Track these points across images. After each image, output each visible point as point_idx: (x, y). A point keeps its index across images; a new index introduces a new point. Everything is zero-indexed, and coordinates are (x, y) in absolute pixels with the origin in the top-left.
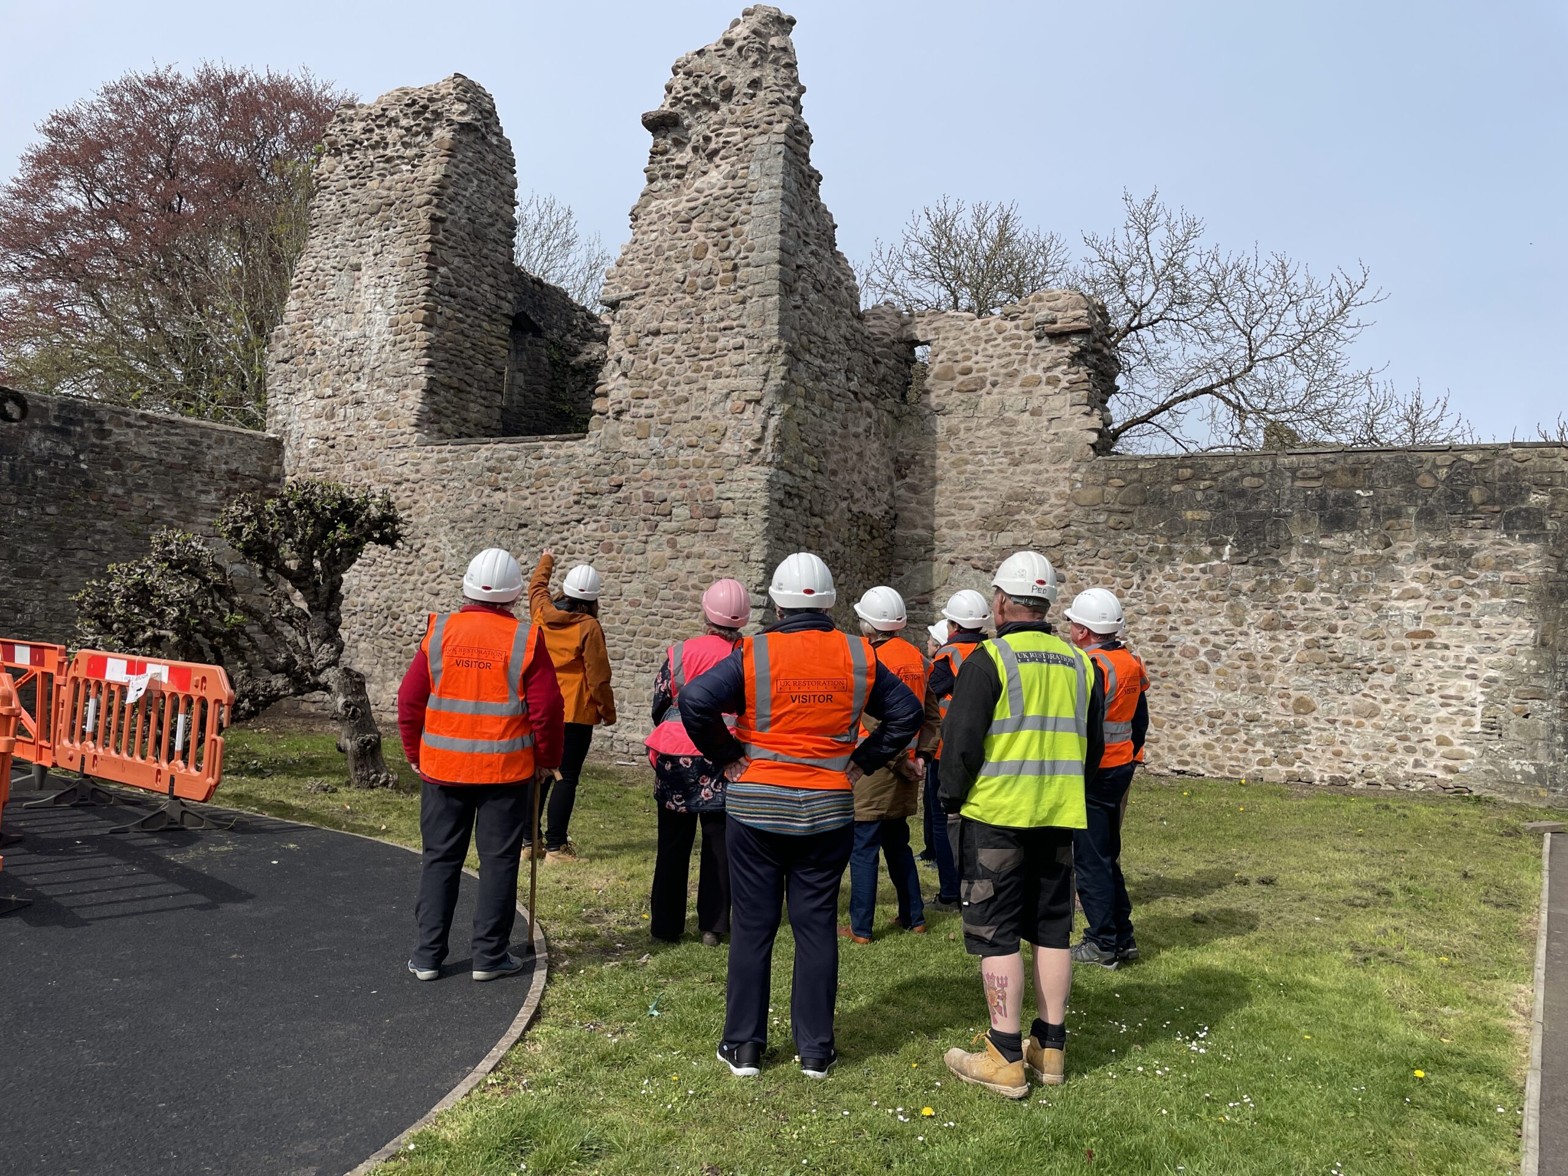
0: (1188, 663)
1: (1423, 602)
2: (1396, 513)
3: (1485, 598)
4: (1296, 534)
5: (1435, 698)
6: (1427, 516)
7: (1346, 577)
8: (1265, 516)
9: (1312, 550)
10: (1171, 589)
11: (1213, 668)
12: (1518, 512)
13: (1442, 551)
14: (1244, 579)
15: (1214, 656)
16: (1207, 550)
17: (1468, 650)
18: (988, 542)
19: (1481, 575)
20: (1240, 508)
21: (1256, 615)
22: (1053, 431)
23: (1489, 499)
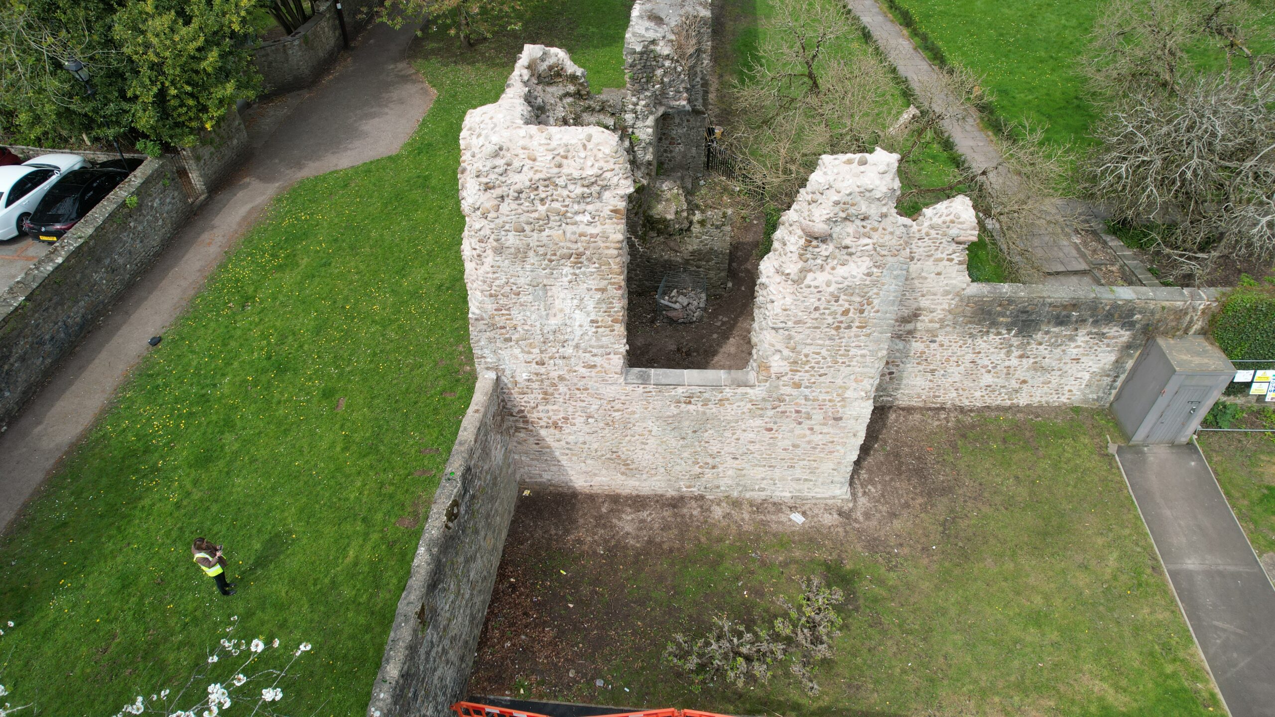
0: (983, 370)
1: (1081, 349)
2: (1084, 321)
3: (1104, 348)
4: (1043, 327)
5: (1073, 378)
6: (1095, 322)
7: (1056, 341)
8: (1033, 321)
9: (1047, 333)
10: (984, 345)
11: (993, 371)
12: (1128, 322)
13: (1096, 333)
14: (1015, 342)
15: (995, 367)
16: (1004, 332)
17: (1090, 364)
18: (902, 328)
19: (1105, 341)
20: (1024, 317)
21: (1016, 353)
22: (945, 282)
23: (1120, 316)
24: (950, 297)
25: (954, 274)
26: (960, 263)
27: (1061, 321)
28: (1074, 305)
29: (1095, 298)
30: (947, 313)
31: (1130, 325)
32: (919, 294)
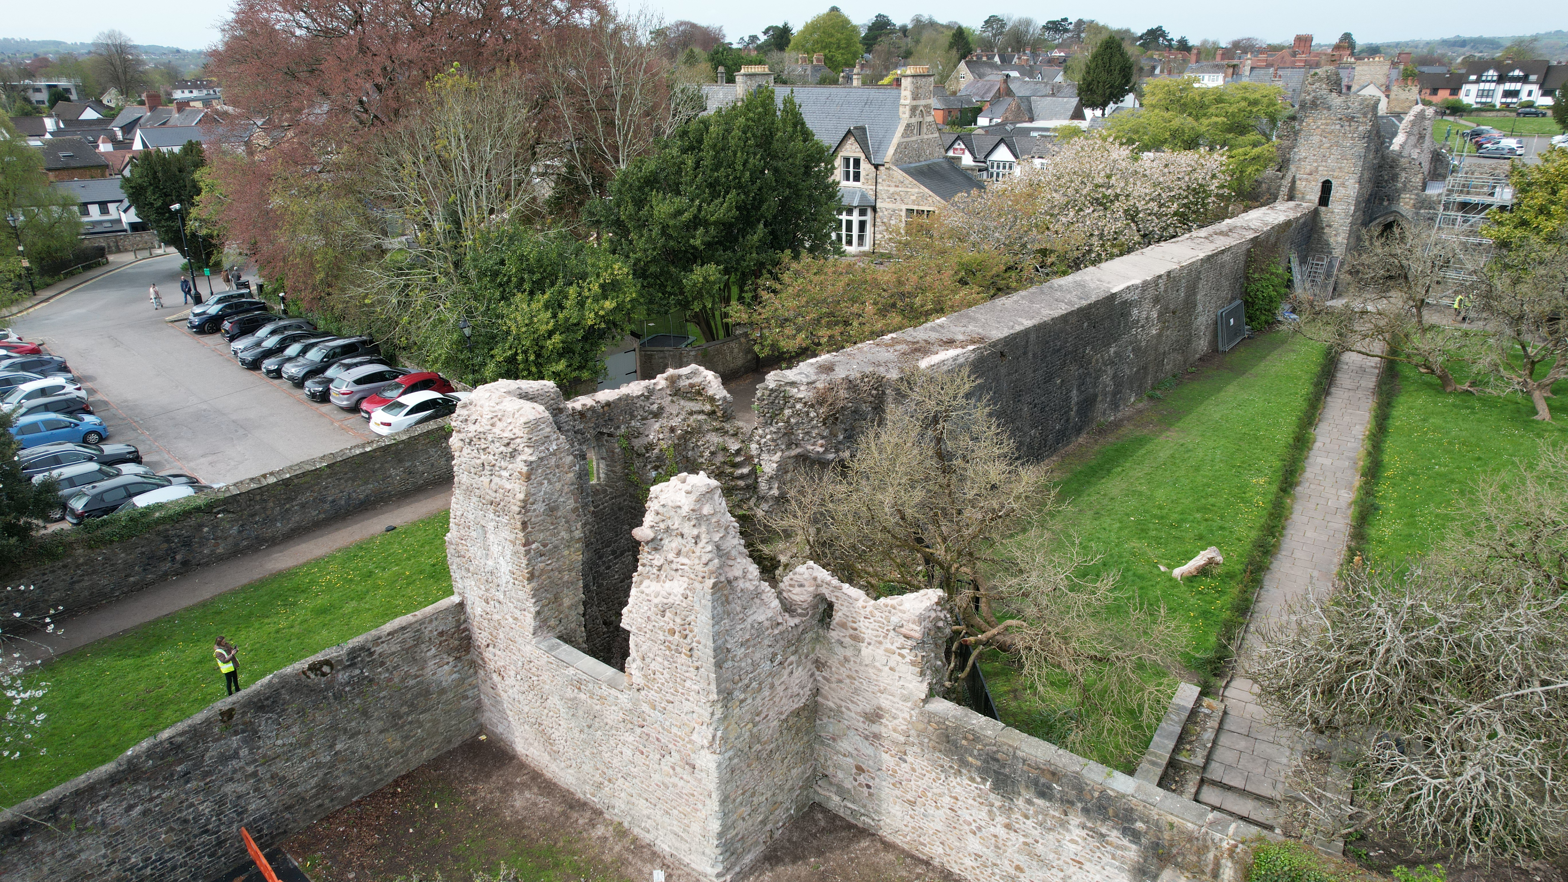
0: (966, 827)
1: (1080, 848)
2: (1071, 803)
3: (1109, 859)
4: (1023, 791)
6: (1086, 811)
7: (1045, 821)
8: (1007, 776)
9: (1030, 802)
10: (958, 789)
11: (978, 834)
12: (1129, 829)
13: (1091, 829)
14: (996, 800)
15: (979, 828)
16: (979, 780)
18: (866, 727)
19: (1109, 848)
20: (996, 767)
21: (1001, 819)
22: (901, 683)
23: (1116, 815)
24: (909, 704)
25: (910, 677)
26: (913, 663)
27: (1044, 792)
28: (1054, 774)
29: (1077, 773)
30: (910, 726)
31: (1135, 836)
32: (877, 688)
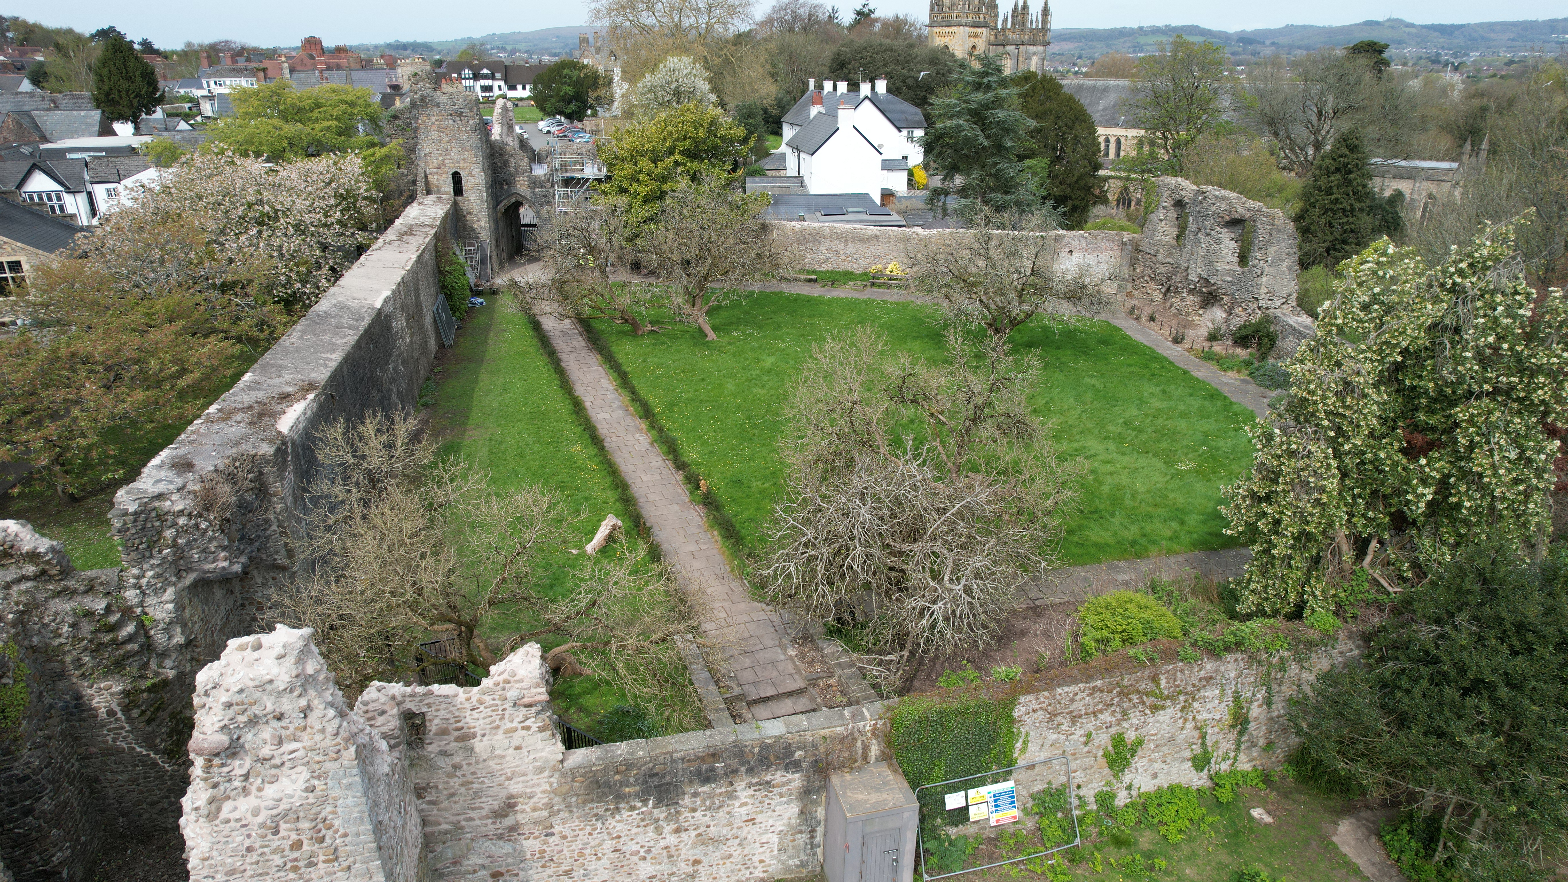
0: (635, 858)
1: (750, 807)
2: (735, 772)
3: (777, 799)
4: (687, 789)
5: (757, 845)
6: (750, 771)
7: (713, 803)
8: (669, 784)
9: (695, 795)
10: (619, 826)
11: (648, 857)
12: (790, 763)
13: (757, 784)
14: (661, 813)
15: (649, 851)
16: (639, 804)
17: (771, 822)
18: (498, 825)
19: (775, 790)
20: (656, 781)
21: (668, 828)
22: (531, 757)
23: (777, 757)
24: (546, 774)
25: (540, 745)
26: (541, 730)
27: (708, 777)
28: (713, 755)
29: (735, 741)
30: (552, 796)
31: (795, 766)
32: (503, 778)
